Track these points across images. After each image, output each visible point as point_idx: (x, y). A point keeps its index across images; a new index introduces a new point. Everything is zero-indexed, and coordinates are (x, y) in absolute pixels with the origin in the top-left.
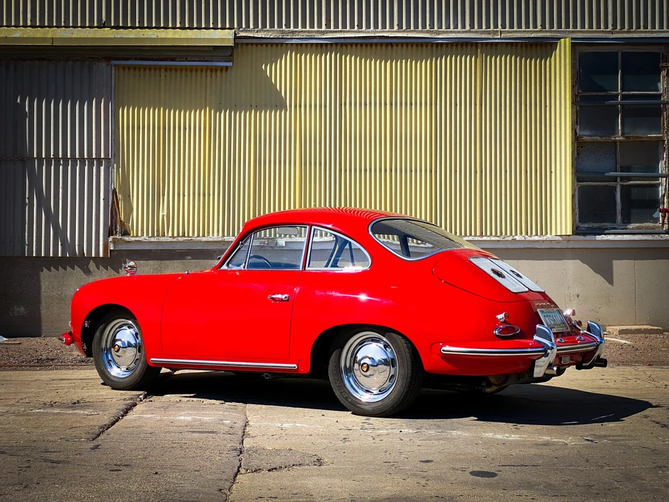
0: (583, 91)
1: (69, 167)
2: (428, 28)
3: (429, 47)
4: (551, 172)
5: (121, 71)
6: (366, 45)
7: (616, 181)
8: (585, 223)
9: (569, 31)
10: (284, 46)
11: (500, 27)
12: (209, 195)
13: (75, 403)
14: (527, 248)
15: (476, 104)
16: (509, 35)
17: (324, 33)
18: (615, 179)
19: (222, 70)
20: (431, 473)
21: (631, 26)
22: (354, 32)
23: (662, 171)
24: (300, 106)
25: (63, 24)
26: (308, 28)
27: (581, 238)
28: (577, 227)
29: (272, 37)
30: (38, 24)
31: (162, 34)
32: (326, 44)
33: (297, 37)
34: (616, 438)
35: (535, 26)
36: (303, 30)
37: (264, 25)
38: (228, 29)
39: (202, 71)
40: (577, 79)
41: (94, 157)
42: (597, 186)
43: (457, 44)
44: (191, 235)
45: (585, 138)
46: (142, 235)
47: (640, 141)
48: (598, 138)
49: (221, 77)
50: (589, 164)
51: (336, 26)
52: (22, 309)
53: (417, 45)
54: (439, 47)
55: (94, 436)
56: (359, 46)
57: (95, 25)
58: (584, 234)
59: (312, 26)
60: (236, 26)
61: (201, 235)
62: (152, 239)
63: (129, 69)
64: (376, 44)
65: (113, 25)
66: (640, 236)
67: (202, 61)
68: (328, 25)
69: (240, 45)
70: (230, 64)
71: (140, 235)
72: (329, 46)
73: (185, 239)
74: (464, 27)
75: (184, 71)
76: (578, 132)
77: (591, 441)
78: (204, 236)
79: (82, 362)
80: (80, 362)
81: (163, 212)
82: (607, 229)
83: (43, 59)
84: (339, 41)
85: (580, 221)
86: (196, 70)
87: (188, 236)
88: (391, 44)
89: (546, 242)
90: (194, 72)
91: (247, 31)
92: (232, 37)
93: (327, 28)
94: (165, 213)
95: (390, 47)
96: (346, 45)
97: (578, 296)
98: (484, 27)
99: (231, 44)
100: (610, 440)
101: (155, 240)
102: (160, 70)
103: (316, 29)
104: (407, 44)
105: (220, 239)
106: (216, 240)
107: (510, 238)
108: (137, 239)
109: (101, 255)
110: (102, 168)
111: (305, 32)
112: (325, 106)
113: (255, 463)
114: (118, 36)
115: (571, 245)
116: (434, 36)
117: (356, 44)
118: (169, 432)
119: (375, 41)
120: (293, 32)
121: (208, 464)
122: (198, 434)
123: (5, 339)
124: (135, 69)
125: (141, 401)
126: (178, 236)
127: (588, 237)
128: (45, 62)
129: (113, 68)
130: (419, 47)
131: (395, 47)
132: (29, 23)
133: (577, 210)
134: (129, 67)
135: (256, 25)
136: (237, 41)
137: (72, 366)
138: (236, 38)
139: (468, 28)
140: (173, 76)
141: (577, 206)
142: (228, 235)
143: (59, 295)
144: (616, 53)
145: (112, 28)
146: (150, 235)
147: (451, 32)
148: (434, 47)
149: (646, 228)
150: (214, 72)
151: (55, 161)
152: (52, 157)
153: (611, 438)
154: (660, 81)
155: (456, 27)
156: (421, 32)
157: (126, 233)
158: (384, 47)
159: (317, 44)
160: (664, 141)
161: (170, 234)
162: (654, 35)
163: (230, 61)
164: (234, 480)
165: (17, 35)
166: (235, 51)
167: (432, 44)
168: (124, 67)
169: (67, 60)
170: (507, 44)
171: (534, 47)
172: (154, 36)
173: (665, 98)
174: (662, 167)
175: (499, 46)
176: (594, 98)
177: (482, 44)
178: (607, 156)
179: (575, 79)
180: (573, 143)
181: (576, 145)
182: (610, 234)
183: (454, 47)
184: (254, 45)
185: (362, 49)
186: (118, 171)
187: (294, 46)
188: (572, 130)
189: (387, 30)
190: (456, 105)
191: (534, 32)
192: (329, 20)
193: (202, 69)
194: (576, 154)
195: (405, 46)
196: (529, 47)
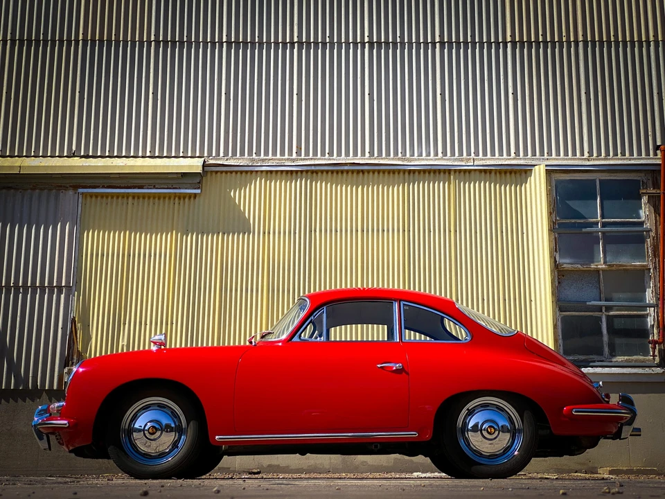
0: (562, 218)
1: (29, 296)
2: (400, 155)
3: (401, 173)
4: (531, 301)
5: (89, 199)
6: (337, 172)
7: (601, 311)
8: (570, 355)
9: (543, 159)
10: (254, 173)
11: (473, 154)
12: (172, 323)
15: (450, 231)
16: (482, 162)
17: (293, 160)
18: (599, 309)
19: (190, 197)
21: (607, 154)
22: (325, 159)
23: (649, 301)
24: (269, 233)
25: (33, 154)
26: (278, 156)
29: (241, 164)
30: (8, 154)
31: (130, 162)
32: (297, 172)
33: (267, 164)
35: (509, 154)
36: (274, 157)
37: (234, 154)
38: (198, 157)
39: (170, 198)
40: (554, 206)
41: (55, 285)
42: (582, 316)
43: (429, 171)
45: (565, 266)
47: (624, 270)
48: (579, 266)
49: (189, 205)
50: (571, 293)
51: (307, 153)
53: (389, 172)
54: (412, 174)
56: (330, 173)
57: (65, 154)
59: (282, 153)
60: (206, 154)
63: (97, 197)
64: (347, 172)
65: (82, 154)
66: (630, 369)
67: (170, 188)
68: (299, 153)
69: (209, 174)
70: (198, 191)
72: (299, 173)
74: (436, 154)
76: (557, 260)
81: (123, 341)
82: (594, 362)
83: (9, 188)
84: (309, 168)
85: (565, 353)
86: (164, 198)
88: (363, 171)
90: (162, 199)
91: (216, 160)
92: (201, 164)
93: (297, 156)
94: (125, 343)
95: (361, 174)
96: (317, 172)
98: (457, 154)
99: (200, 170)
102: (128, 198)
103: (286, 156)
104: (379, 171)
109: (55, 388)
110: (63, 296)
111: (275, 159)
112: (295, 233)
114: (87, 165)
116: (405, 163)
117: (327, 172)
119: (346, 168)
120: (263, 160)
124: (102, 197)
128: (12, 191)
129: (80, 196)
130: (391, 174)
131: (366, 174)
133: (561, 342)
134: (97, 195)
135: (226, 153)
136: (206, 169)
138: (204, 165)
139: (440, 155)
140: (141, 204)
141: (561, 337)
144: (594, 181)
145: (81, 157)
147: (423, 159)
148: (407, 174)
149: (636, 361)
150: (182, 199)
151: (14, 289)
152: (12, 285)
154: (641, 208)
155: (428, 154)
156: (393, 159)
158: (355, 174)
159: (287, 172)
160: (650, 269)
162: (632, 162)
163: (198, 188)
166: (204, 178)
167: (404, 171)
168: (91, 195)
169: (34, 189)
170: (480, 171)
171: (508, 174)
172: (122, 164)
173: (647, 225)
174: (649, 296)
175: (473, 173)
176: (573, 225)
177: (455, 171)
178: (591, 285)
179: (552, 207)
180: (552, 271)
181: (556, 273)
182: (597, 367)
183: (427, 174)
184: (224, 173)
185: (332, 176)
186: (78, 299)
187: (264, 173)
188: (551, 257)
189: (358, 157)
190: (430, 231)
191: (509, 159)
192: (299, 148)
193: (170, 196)
194: (557, 283)
195: (376, 173)
196: (503, 175)
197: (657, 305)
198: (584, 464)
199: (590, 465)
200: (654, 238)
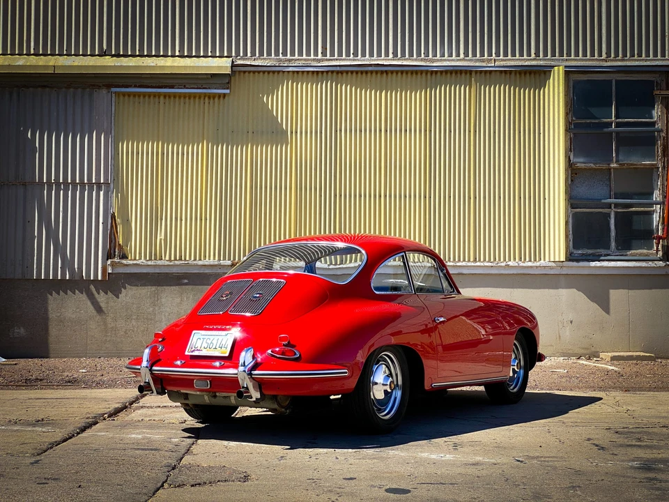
0: (578, 118)
1: (70, 192)
2: (423, 56)
3: (424, 74)
4: (545, 199)
5: (121, 98)
6: (362, 72)
7: (610, 208)
8: (579, 249)
9: (562, 60)
10: (281, 73)
11: (494, 55)
12: (206, 219)
13: (39, 421)
14: (521, 274)
15: (470, 131)
16: (502, 63)
17: (320, 61)
18: (609, 206)
19: (219, 97)
20: (347, 490)
21: (625, 55)
22: (350, 60)
23: (656, 198)
24: (296, 132)
25: (65, 52)
26: (304, 57)
27: (575, 264)
28: (571, 254)
29: (268, 65)
30: (41, 52)
31: (161, 62)
32: (322, 72)
33: (293, 65)
34: (547, 459)
35: (529, 55)
36: (300, 57)
37: (261, 54)
38: (226, 57)
39: (200, 98)
40: (571, 107)
41: (94, 182)
42: (592, 213)
43: (451, 72)
44: (187, 259)
45: (578, 165)
46: (140, 259)
47: (634, 168)
48: (592, 165)
49: (219, 104)
50: (583, 190)
51: (332, 54)
52: (22, 331)
53: (412, 72)
54: (434, 74)
55: (40, 451)
56: (354, 74)
57: (97, 53)
58: (578, 261)
59: (308, 54)
60: (233, 54)
61: (198, 259)
62: (149, 263)
63: (129, 96)
64: (372, 72)
66: (634, 262)
67: (200, 88)
68: (324, 53)
69: (237, 73)
70: (228, 91)
71: (137, 258)
72: (325, 74)
73: (182, 262)
74: (458, 55)
75: (182, 98)
76: (572, 159)
77: (522, 462)
78: (200, 260)
79: (69, 382)
80: (66, 382)
81: (161, 236)
82: (601, 255)
83: (44, 87)
84: (334, 69)
85: (574, 248)
86: (195, 97)
87: (185, 260)
88: (386, 72)
89: (539, 268)
90: (192, 99)
91: (244, 59)
92: (230, 65)
93: (323, 56)
94: (163, 237)
95: (385, 74)
96: (342, 72)
97: (571, 322)
98: (478, 55)
99: (228, 71)
100: (538, 461)
101: (153, 264)
102: (159, 97)
103: (312, 57)
104: (402, 72)
105: (216, 263)
106: (212, 263)
107: (503, 264)
108: (135, 262)
109: (100, 278)
110: (102, 193)
111: (301, 60)
112: (321, 133)
113: (182, 478)
114: (119, 64)
115: (565, 271)
116: (428, 64)
117: (352, 72)
118: (114, 449)
119: (370, 69)
120: (290, 60)
121: (135, 479)
122: (140, 451)
123: (4, 360)
125: (105, 419)
126: (175, 259)
127: (582, 264)
128: (48, 89)
129: (113, 95)
130: (414, 75)
131: (390, 74)
132: (32, 52)
133: (571, 237)
134: (129, 95)
135: (253, 54)
137: (58, 386)
138: (233, 66)
139: (462, 56)
140: (172, 103)
141: (571, 232)
142: (224, 259)
143: (58, 317)
144: (610, 81)
145: (113, 56)
146: (148, 259)
147: (445, 60)
148: (429, 74)
149: (640, 255)
150: (212, 99)
151: (56, 185)
152: (53, 181)
153: (543, 459)
154: (654, 109)
155: (451, 55)
156: (416, 60)
157: (124, 257)
158: (379, 75)
159: (313, 72)
160: (658, 168)
161: (167, 258)
162: (648, 63)
163: (227, 88)
164: (154, 494)
165: (20, 63)
166: (232, 78)
167: (427, 72)
168: (124, 94)
169: (68, 87)
170: (501, 71)
171: (528, 75)
172: (153, 64)
173: (659, 126)
174: (657, 195)
175: (493, 73)
176: (588, 126)
177: (476, 72)
178: (602, 183)
179: (569, 107)
180: (566, 170)
181: (570, 172)
182: (603, 260)
183: (449, 75)
184: (252, 74)
185: (357, 77)
186: (117, 196)
187: (291, 74)
188: (566, 157)
189: (382, 58)
190: (450, 131)
191: (528, 60)
192: (324, 48)
193: (200, 96)
194: (570, 181)
195: (399, 74)
196: (523, 75)
197: (663, 203)
198: (588, 349)
199: (593, 349)
200: (664, 138)
